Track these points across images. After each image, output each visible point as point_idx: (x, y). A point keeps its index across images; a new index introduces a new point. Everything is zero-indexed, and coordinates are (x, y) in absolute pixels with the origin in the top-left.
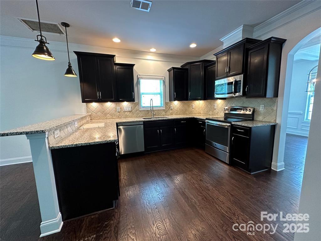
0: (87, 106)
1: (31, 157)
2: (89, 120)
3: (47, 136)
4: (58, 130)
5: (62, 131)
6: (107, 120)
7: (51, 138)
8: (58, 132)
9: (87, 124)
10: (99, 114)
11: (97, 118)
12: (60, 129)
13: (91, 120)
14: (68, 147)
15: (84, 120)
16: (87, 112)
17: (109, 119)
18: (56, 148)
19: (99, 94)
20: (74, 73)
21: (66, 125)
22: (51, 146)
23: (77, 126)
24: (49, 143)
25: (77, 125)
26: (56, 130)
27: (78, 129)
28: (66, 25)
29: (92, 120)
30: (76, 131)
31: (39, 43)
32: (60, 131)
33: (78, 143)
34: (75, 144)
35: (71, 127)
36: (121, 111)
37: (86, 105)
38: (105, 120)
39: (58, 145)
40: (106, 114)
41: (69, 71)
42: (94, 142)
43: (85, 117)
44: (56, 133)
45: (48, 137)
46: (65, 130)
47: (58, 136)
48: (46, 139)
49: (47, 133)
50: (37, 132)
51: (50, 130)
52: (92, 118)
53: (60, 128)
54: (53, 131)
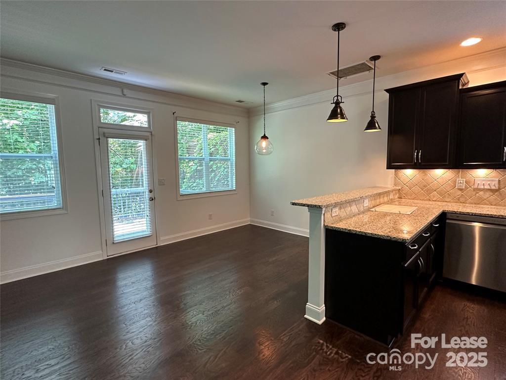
0: (396, 174)
1: (309, 231)
2: (396, 197)
3: (323, 212)
4: (338, 208)
5: (343, 210)
6: (431, 203)
7: (328, 215)
8: (336, 210)
9: (388, 204)
10: (416, 189)
11: (411, 196)
12: (341, 207)
13: (399, 198)
14: (342, 230)
15: (384, 197)
16: (395, 185)
17: (435, 201)
18: (330, 228)
19: (417, 154)
20: (377, 126)
21: (349, 202)
22: (326, 224)
23: (367, 205)
24: (324, 221)
25: (367, 203)
26: (335, 207)
27: (369, 210)
28: (375, 58)
29: (401, 198)
30: (363, 213)
31: (334, 105)
32: (340, 208)
33: (352, 229)
34: (349, 229)
35: (358, 206)
36: (466, 188)
37: (395, 172)
38: (427, 202)
39: (332, 226)
40: (429, 192)
41: (371, 125)
42: (371, 234)
43: (387, 193)
44: (335, 211)
45: (324, 214)
46: (347, 208)
47: (335, 214)
48: (322, 215)
49: (324, 209)
50: (315, 206)
51: (327, 206)
52: (401, 194)
53: (340, 205)
54: (331, 208)
